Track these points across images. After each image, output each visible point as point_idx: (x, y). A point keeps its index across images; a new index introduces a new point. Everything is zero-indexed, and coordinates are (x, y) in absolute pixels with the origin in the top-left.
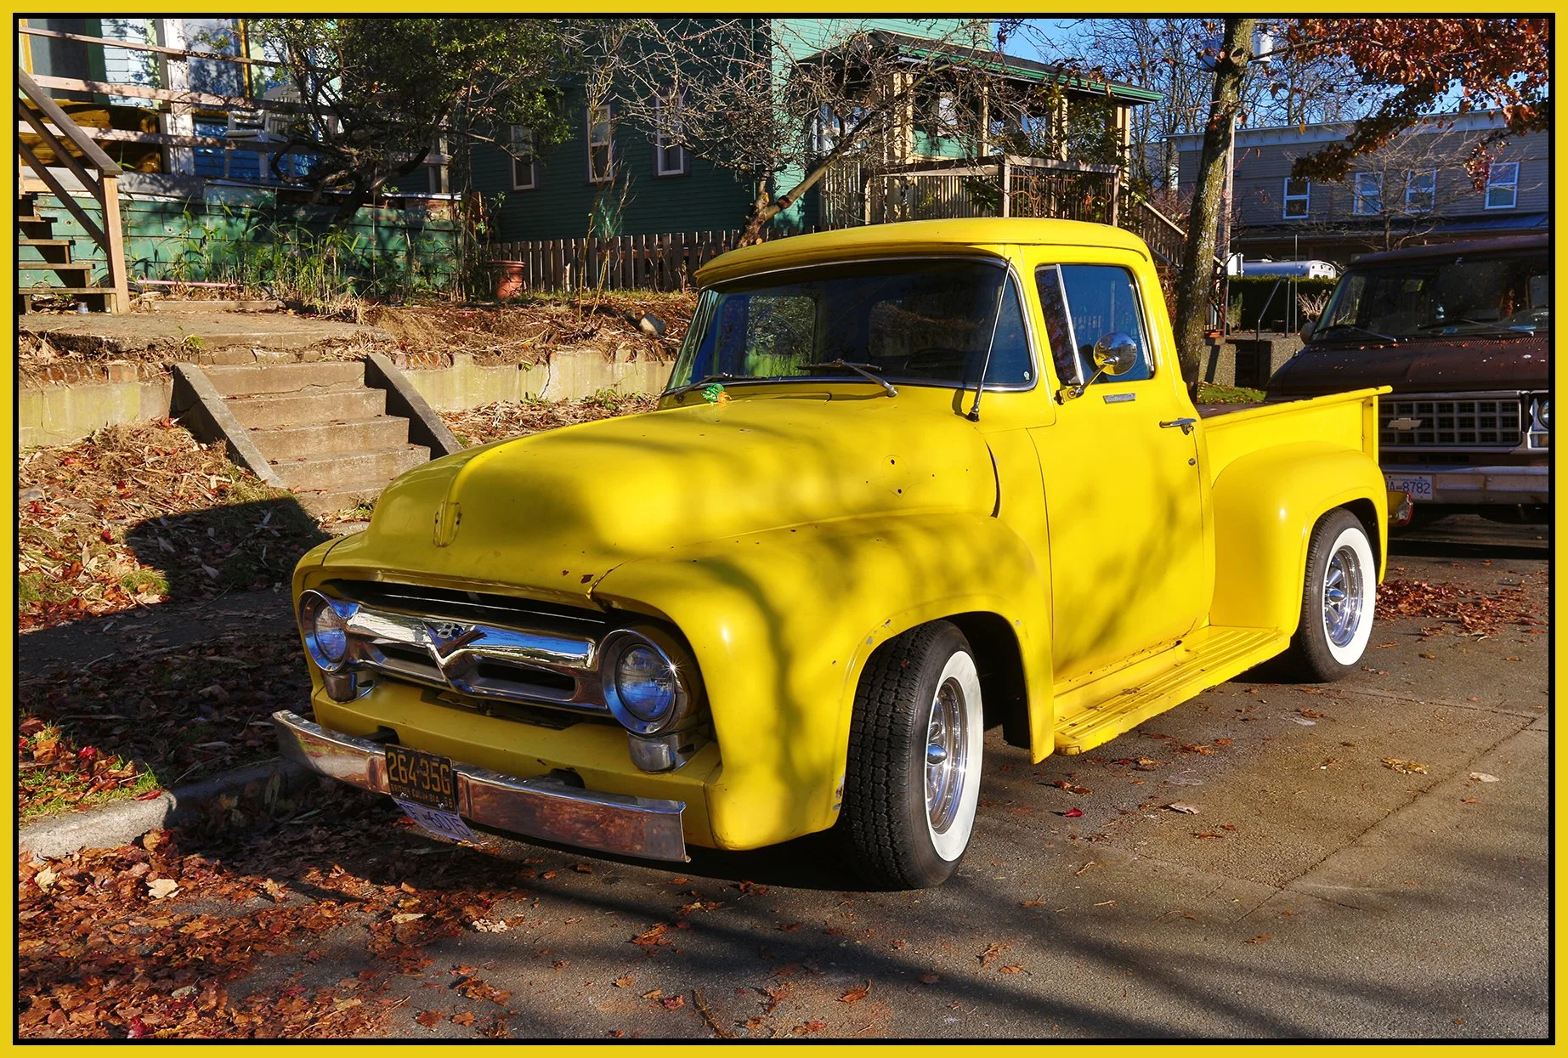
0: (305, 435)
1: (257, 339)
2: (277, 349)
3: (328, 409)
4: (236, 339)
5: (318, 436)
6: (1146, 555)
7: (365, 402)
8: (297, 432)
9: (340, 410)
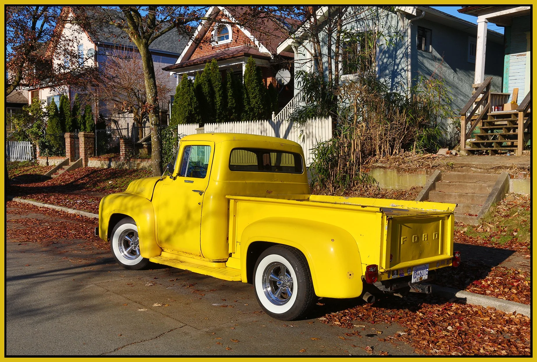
0: (451, 195)
1: (474, 164)
2: (480, 168)
3: (472, 189)
4: (467, 164)
5: (455, 196)
6: (179, 224)
7: (487, 188)
8: (448, 194)
9: (477, 190)
